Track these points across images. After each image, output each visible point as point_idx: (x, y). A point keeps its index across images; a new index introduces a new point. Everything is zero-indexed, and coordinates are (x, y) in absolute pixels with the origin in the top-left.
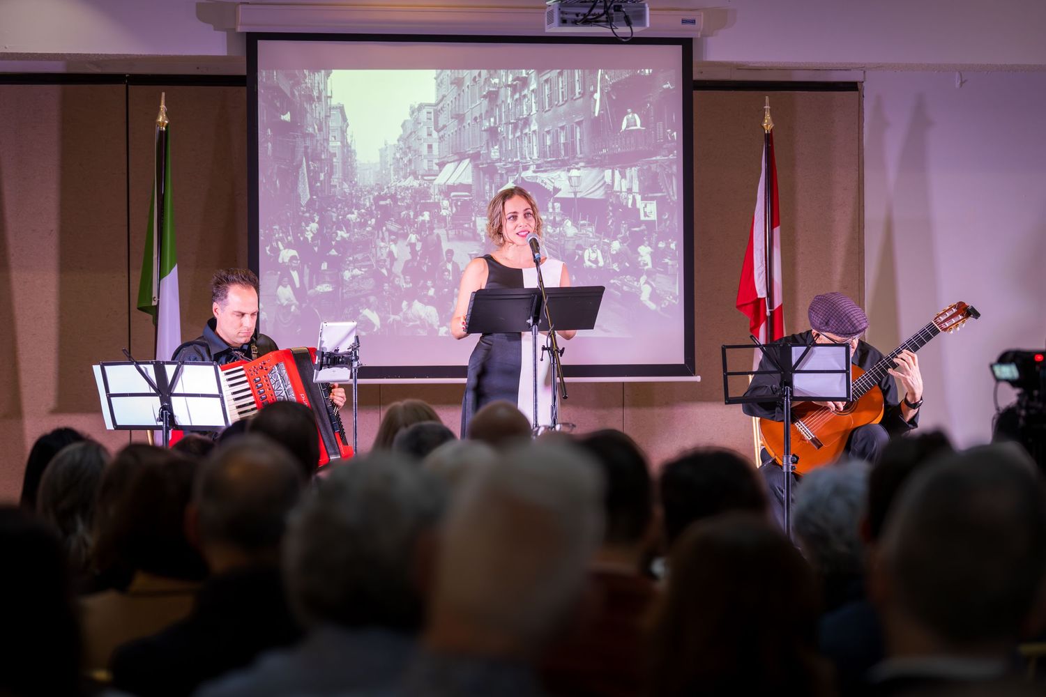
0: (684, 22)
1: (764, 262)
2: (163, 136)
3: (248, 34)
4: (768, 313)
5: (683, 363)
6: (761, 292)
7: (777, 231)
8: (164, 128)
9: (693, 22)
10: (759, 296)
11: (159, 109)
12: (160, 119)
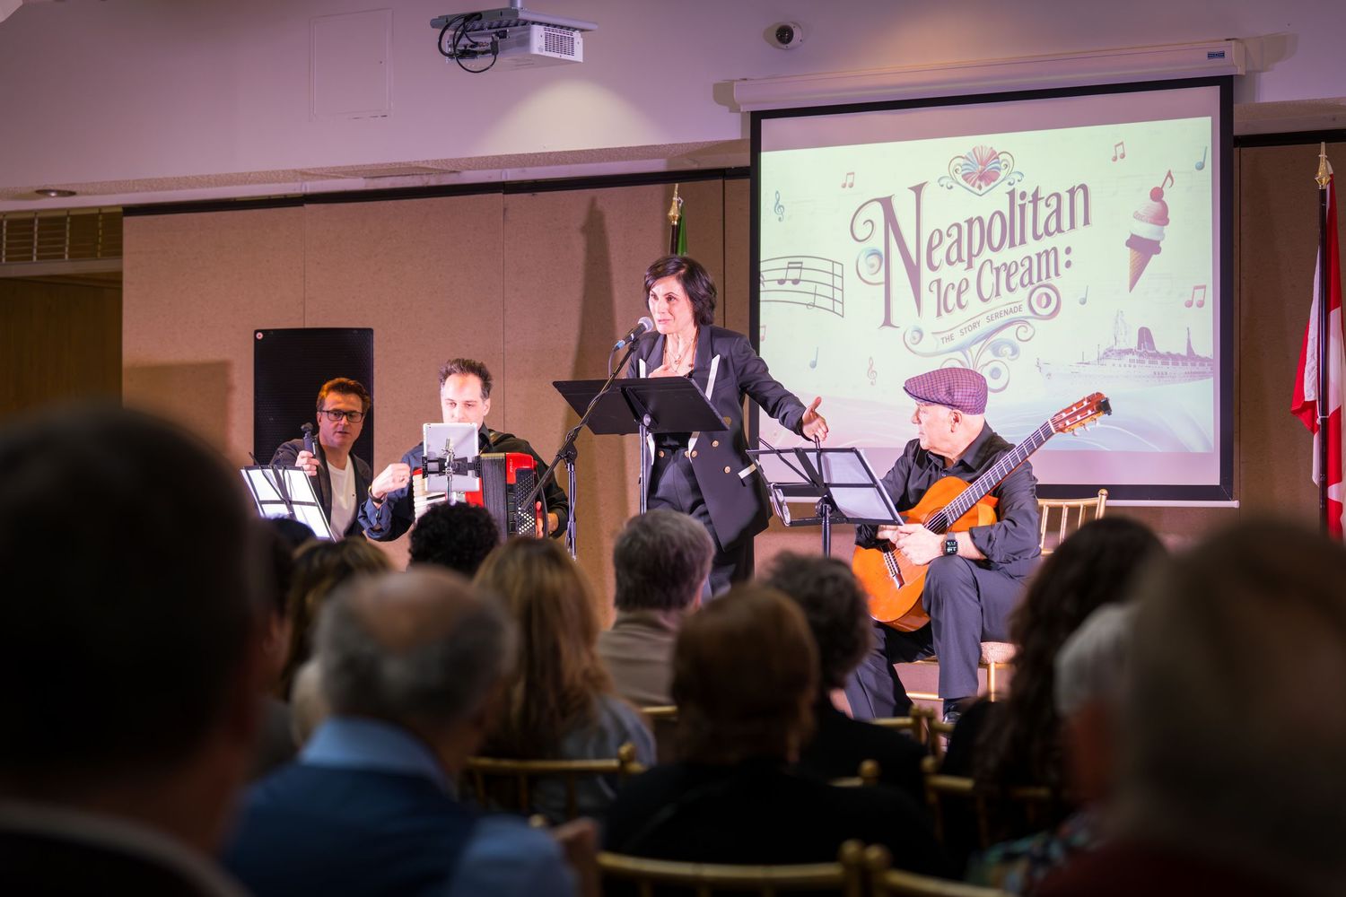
0: (1211, 56)
1: (1316, 355)
2: (676, 230)
3: (752, 112)
4: (1318, 421)
5: (1219, 484)
6: (1310, 394)
7: (1335, 315)
8: (676, 223)
9: (1222, 55)
10: (1307, 399)
11: (672, 201)
12: (672, 213)
